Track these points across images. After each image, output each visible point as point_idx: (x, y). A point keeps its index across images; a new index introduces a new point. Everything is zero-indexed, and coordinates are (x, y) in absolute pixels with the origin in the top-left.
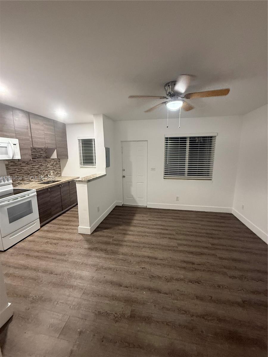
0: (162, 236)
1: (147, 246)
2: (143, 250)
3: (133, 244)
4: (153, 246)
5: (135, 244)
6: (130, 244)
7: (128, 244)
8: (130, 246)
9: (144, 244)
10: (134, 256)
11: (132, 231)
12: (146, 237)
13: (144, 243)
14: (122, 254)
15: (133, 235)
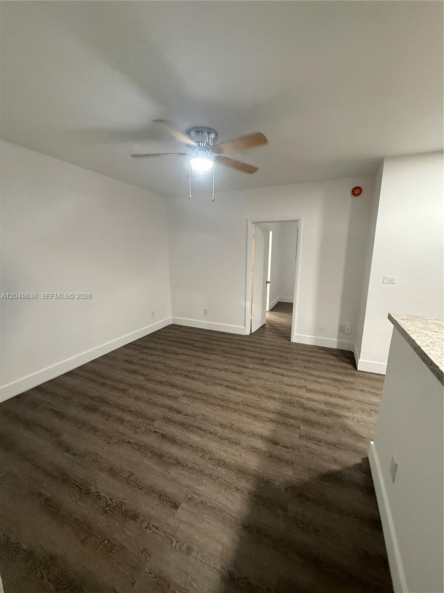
0: (190, 421)
1: (231, 405)
2: (240, 400)
3: (256, 412)
4: (222, 403)
5: (252, 411)
6: (260, 412)
7: (265, 414)
8: (262, 409)
9: (236, 408)
10: (257, 393)
11: (255, 450)
12: (225, 422)
13: (235, 411)
14: (274, 399)
15: (253, 435)
